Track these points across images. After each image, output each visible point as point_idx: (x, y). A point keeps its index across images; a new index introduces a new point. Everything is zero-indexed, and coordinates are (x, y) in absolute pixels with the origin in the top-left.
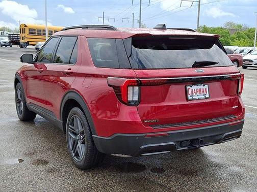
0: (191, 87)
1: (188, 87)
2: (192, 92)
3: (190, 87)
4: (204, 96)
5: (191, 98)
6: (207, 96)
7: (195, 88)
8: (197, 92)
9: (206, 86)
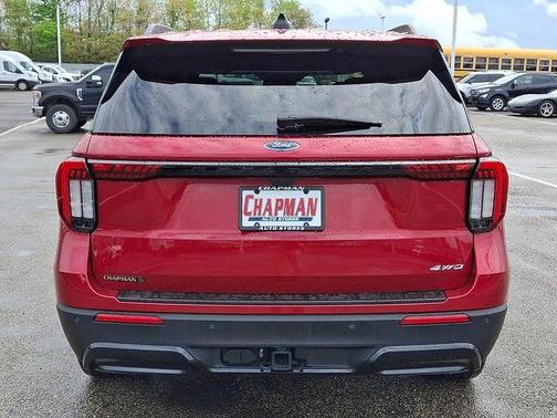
0: (257, 192)
1: (245, 193)
2: (257, 207)
3: (252, 192)
4: (302, 223)
5: (252, 224)
6: (316, 222)
7: (269, 195)
8: (278, 208)
9: (316, 194)
